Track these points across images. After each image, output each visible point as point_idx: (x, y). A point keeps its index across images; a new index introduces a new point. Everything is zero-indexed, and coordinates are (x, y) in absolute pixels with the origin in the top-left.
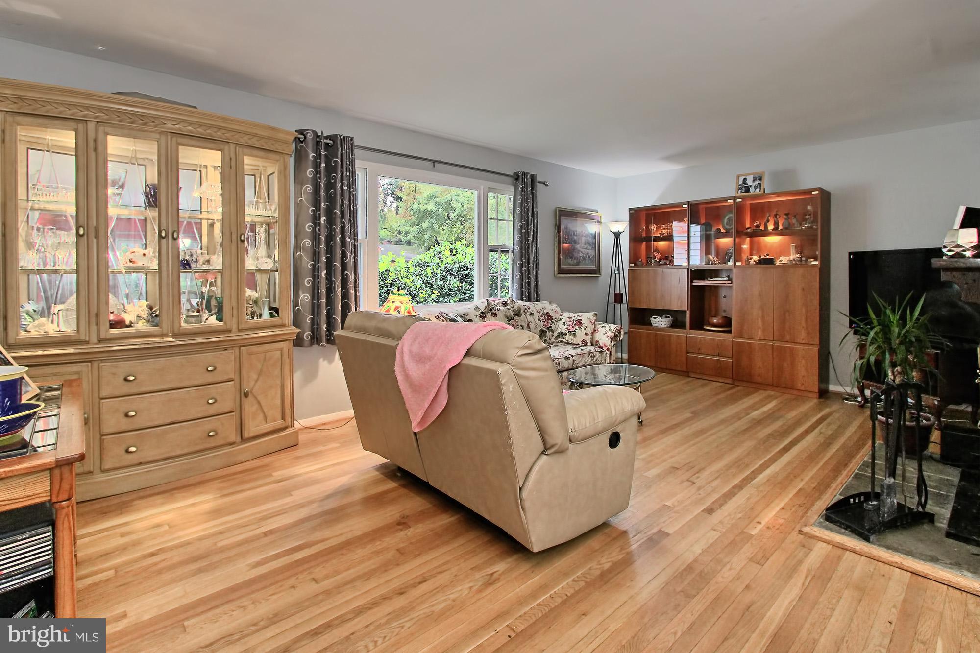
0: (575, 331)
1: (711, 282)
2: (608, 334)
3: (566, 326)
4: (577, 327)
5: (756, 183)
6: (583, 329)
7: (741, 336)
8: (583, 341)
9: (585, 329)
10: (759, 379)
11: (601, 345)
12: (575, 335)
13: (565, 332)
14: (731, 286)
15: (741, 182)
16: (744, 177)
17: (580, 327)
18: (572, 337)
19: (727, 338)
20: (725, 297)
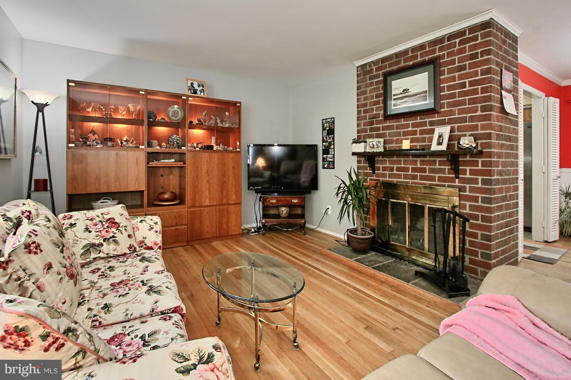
0: (113, 237)
1: (160, 163)
2: (155, 229)
3: (93, 233)
4: (113, 230)
5: (201, 88)
6: (123, 231)
7: (194, 206)
8: (130, 248)
9: (126, 230)
10: (207, 236)
11: (149, 244)
12: (116, 242)
13: (97, 242)
14: (185, 167)
15: (189, 85)
16: (192, 82)
17: (117, 229)
18: (112, 246)
19: (183, 209)
20: (162, 176)
